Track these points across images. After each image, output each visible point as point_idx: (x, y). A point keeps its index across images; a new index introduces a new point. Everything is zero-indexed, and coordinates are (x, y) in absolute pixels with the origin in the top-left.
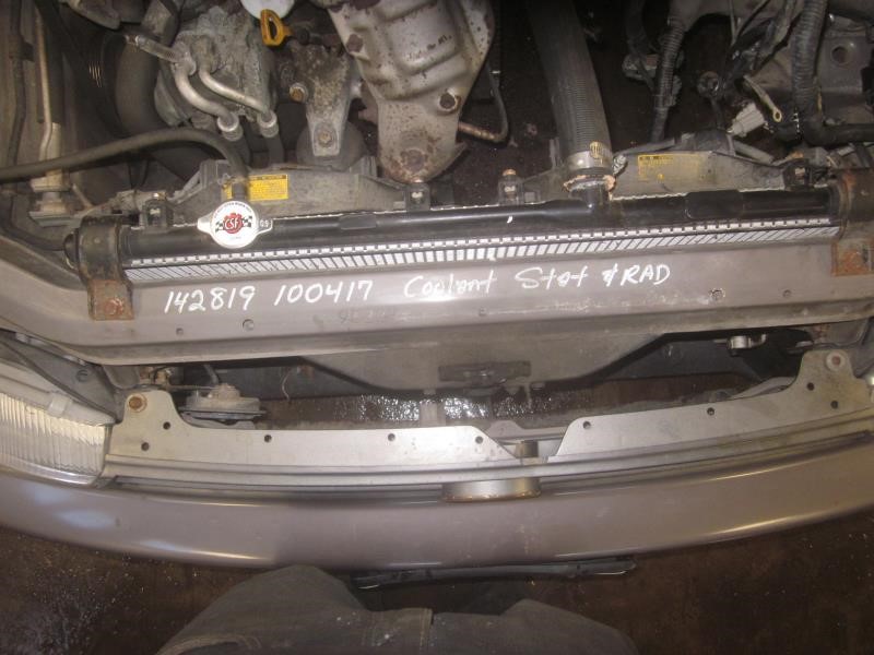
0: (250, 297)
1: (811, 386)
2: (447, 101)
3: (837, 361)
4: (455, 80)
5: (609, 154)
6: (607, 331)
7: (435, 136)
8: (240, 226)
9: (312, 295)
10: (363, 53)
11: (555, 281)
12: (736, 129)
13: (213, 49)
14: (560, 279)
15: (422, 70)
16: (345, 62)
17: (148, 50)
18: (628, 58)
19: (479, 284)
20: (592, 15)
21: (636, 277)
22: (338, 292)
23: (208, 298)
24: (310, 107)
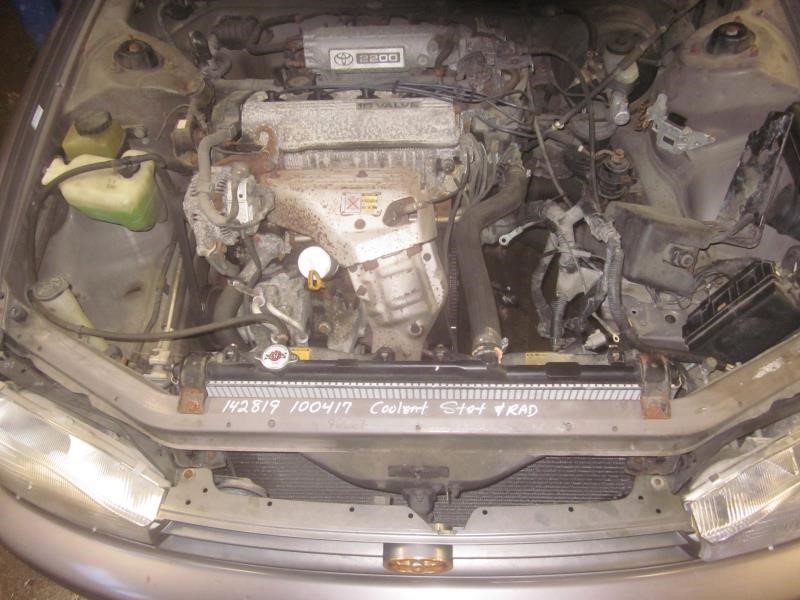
0: (276, 407)
1: (641, 498)
2: (415, 328)
3: (658, 482)
4: (420, 316)
5: (498, 336)
6: (500, 451)
7: (408, 352)
8: (279, 357)
9: (314, 408)
10: (366, 297)
11: (465, 411)
12: (589, 343)
13: (277, 293)
14: (469, 409)
15: (401, 307)
16: (357, 313)
17: (239, 289)
18: (540, 324)
19: (417, 408)
20: (509, 288)
21: (516, 411)
22: (330, 407)
23: (251, 405)
24: (331, 338)
